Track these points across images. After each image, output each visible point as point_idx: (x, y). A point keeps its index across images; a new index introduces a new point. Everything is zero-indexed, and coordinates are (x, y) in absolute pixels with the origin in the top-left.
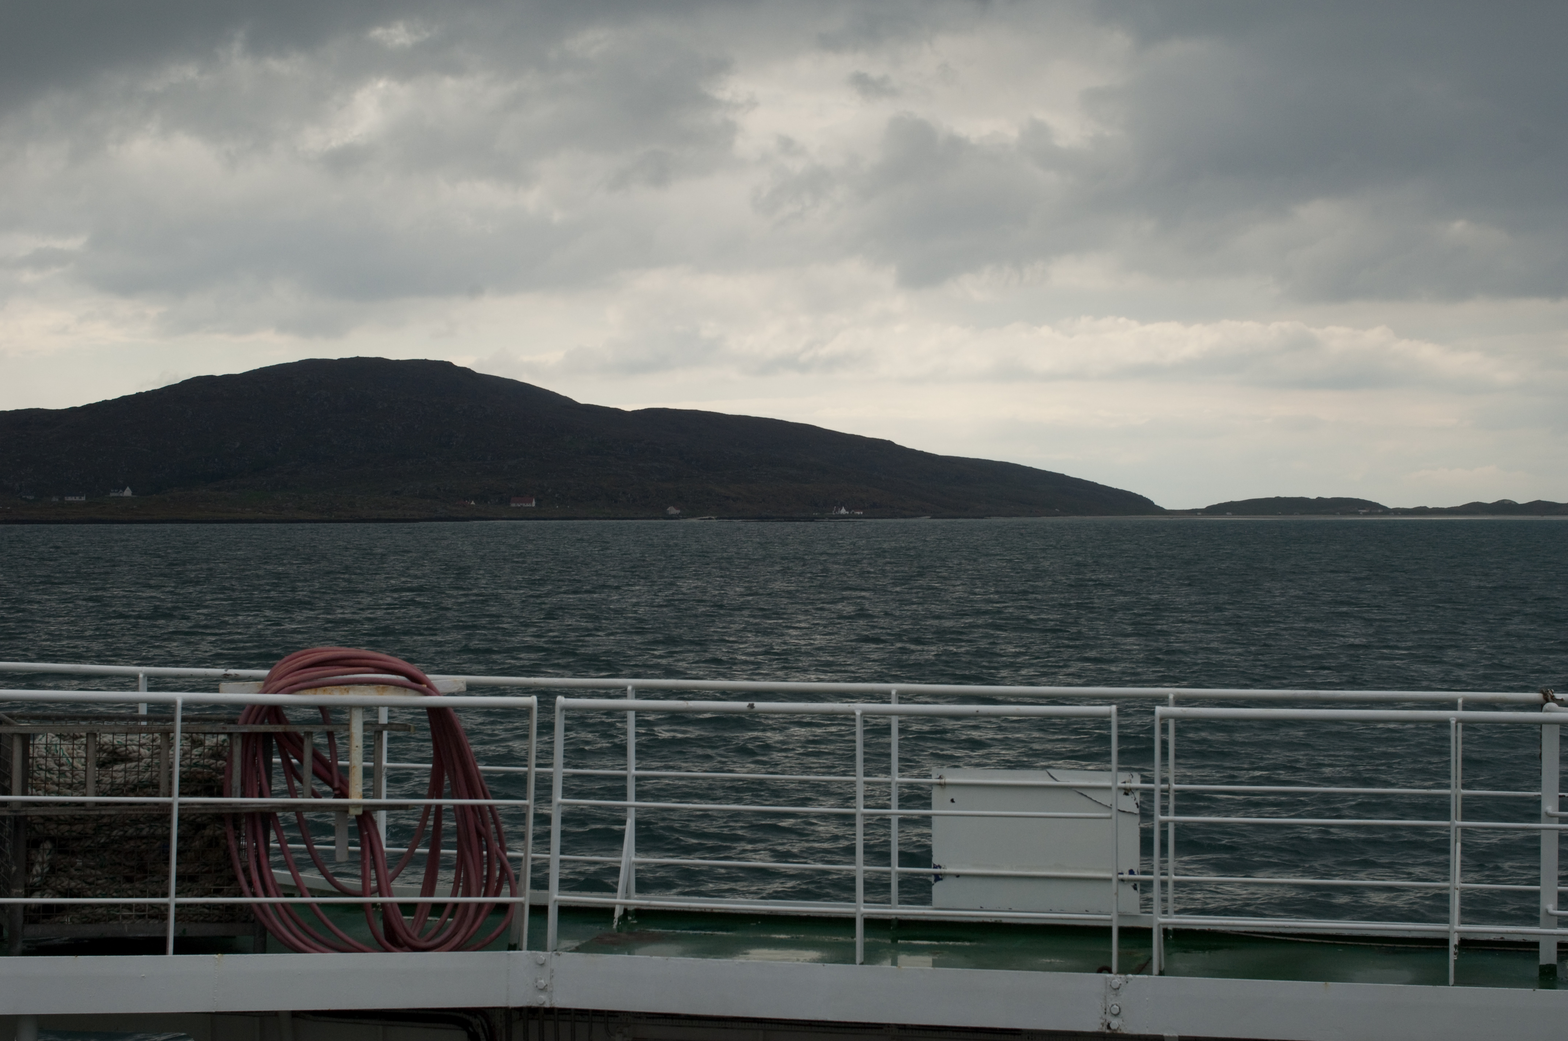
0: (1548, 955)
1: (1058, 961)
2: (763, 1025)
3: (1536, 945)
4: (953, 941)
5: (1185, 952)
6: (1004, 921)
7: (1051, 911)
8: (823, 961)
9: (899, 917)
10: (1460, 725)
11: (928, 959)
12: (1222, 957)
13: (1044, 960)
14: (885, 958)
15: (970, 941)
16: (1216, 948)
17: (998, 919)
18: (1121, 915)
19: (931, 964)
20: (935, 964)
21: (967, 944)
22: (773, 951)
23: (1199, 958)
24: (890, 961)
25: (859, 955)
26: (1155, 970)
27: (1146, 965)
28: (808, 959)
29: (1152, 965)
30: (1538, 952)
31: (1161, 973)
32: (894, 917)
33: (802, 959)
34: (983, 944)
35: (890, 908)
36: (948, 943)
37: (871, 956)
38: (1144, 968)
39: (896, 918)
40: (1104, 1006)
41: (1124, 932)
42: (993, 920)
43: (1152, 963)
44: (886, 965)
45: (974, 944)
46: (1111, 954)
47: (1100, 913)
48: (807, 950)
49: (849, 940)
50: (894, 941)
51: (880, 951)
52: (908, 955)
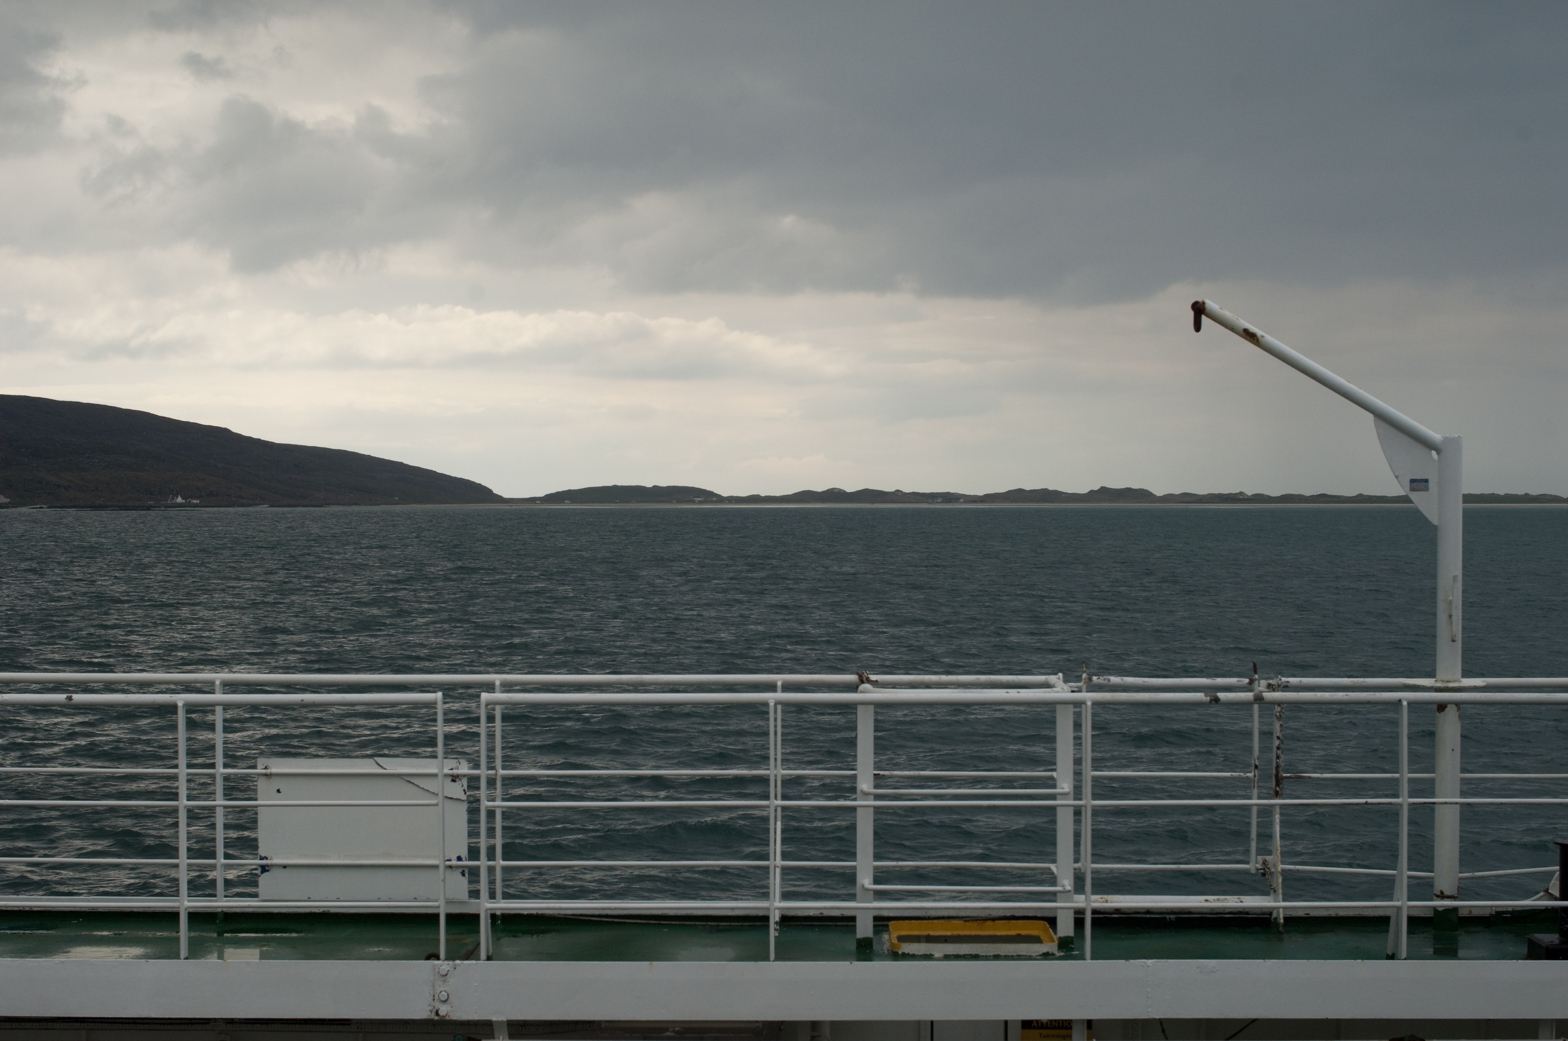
0: (864, 929)
1: (386, 949)
2: (86, 1024)
3: (853, 919)
4: (280, 933)
5: (515, 936)
6: (332, 910)
7: (379, 900)
8: (146, 957)
9: (225, 910)
10: (779, 707)
11: (256, 952)
12: (550, 940)
13: (372, 949)
14: (211, 952)
15: (297, 932)
16: (544, 932)
17: (326, 910)
18: (449, 902)
19: (258, 957)
20: (263, 956)
21: (294, 935)
22: (95, 949)
23: (528, 941)
24: (216, 955)
25: (184, 951)
26: (483, 955)
27: (474, 950)
28: (131, 956)
29: (479, 950)
30: (855, 926)
31: (489, 958)
32: (219, 910)
33: (125, 955)
34: (310, 935)
35: (216, 901)
36: (275, 934)
37: (196, 950)
38: (472, 954)
39: (222, 911)
40: (432, 992)
41: (452, 918)
42: (321, 910)
43: (480, 948)
44: (212, 960)
45: (303, 935)
46: (438, 940)
47: (428, 900)
48: (130, 946)
49: (174, 934)
50: (220, 934)
51: (206, 945)
52: (234, 948)
